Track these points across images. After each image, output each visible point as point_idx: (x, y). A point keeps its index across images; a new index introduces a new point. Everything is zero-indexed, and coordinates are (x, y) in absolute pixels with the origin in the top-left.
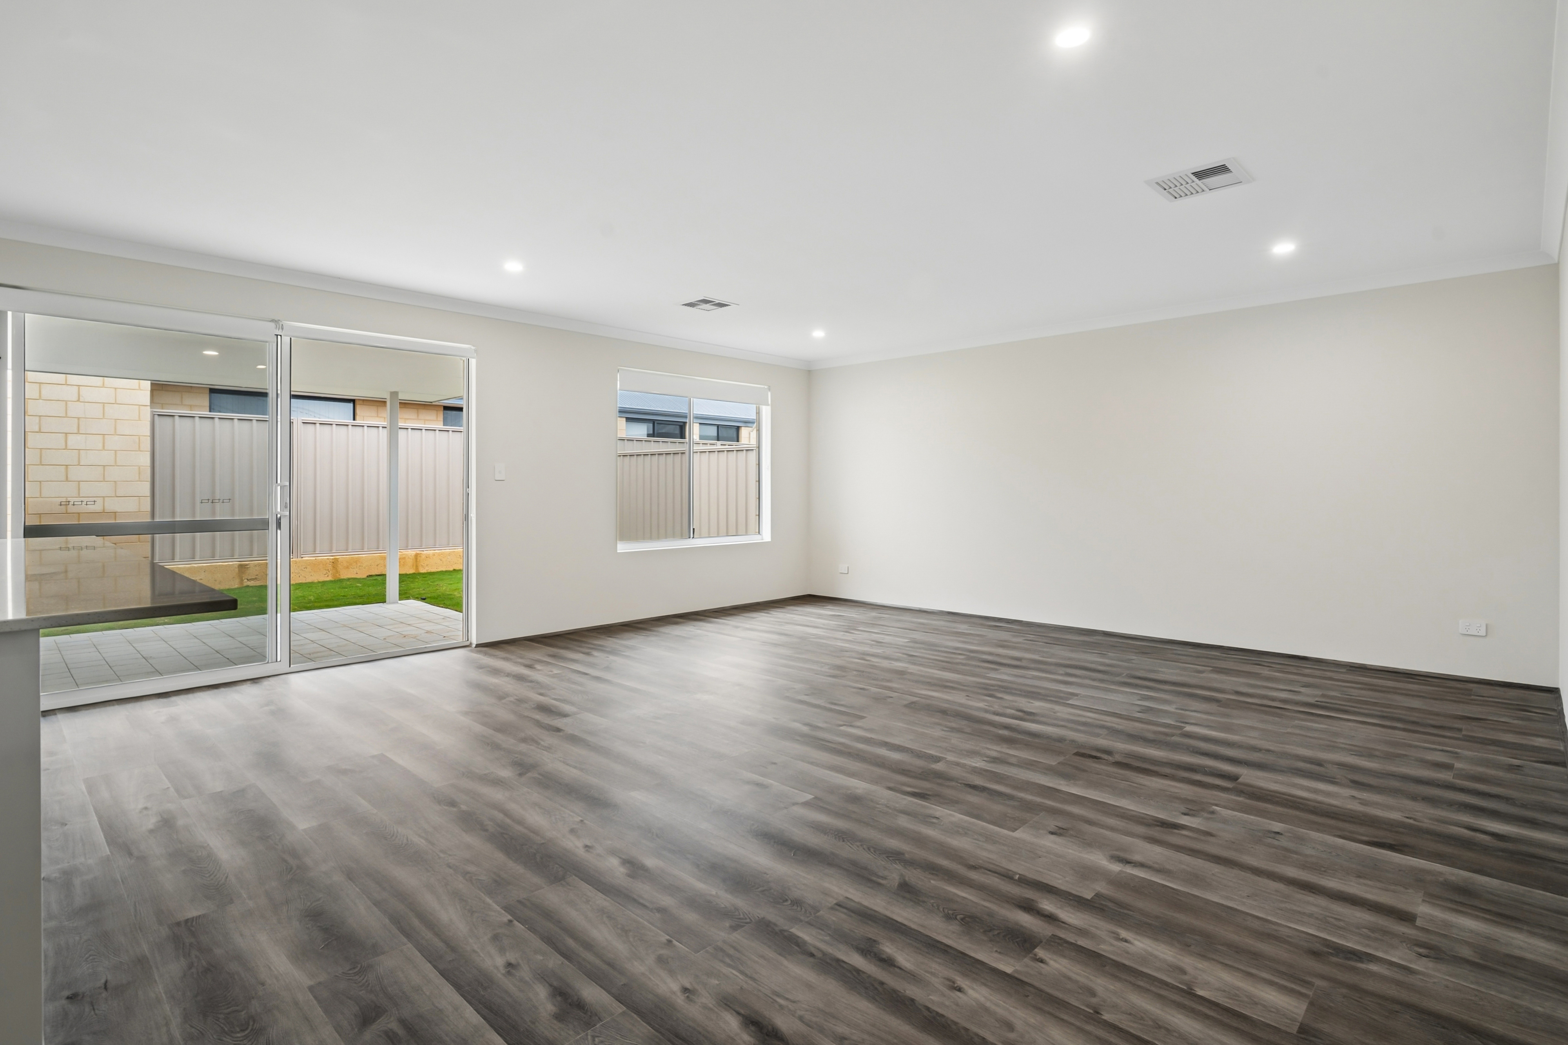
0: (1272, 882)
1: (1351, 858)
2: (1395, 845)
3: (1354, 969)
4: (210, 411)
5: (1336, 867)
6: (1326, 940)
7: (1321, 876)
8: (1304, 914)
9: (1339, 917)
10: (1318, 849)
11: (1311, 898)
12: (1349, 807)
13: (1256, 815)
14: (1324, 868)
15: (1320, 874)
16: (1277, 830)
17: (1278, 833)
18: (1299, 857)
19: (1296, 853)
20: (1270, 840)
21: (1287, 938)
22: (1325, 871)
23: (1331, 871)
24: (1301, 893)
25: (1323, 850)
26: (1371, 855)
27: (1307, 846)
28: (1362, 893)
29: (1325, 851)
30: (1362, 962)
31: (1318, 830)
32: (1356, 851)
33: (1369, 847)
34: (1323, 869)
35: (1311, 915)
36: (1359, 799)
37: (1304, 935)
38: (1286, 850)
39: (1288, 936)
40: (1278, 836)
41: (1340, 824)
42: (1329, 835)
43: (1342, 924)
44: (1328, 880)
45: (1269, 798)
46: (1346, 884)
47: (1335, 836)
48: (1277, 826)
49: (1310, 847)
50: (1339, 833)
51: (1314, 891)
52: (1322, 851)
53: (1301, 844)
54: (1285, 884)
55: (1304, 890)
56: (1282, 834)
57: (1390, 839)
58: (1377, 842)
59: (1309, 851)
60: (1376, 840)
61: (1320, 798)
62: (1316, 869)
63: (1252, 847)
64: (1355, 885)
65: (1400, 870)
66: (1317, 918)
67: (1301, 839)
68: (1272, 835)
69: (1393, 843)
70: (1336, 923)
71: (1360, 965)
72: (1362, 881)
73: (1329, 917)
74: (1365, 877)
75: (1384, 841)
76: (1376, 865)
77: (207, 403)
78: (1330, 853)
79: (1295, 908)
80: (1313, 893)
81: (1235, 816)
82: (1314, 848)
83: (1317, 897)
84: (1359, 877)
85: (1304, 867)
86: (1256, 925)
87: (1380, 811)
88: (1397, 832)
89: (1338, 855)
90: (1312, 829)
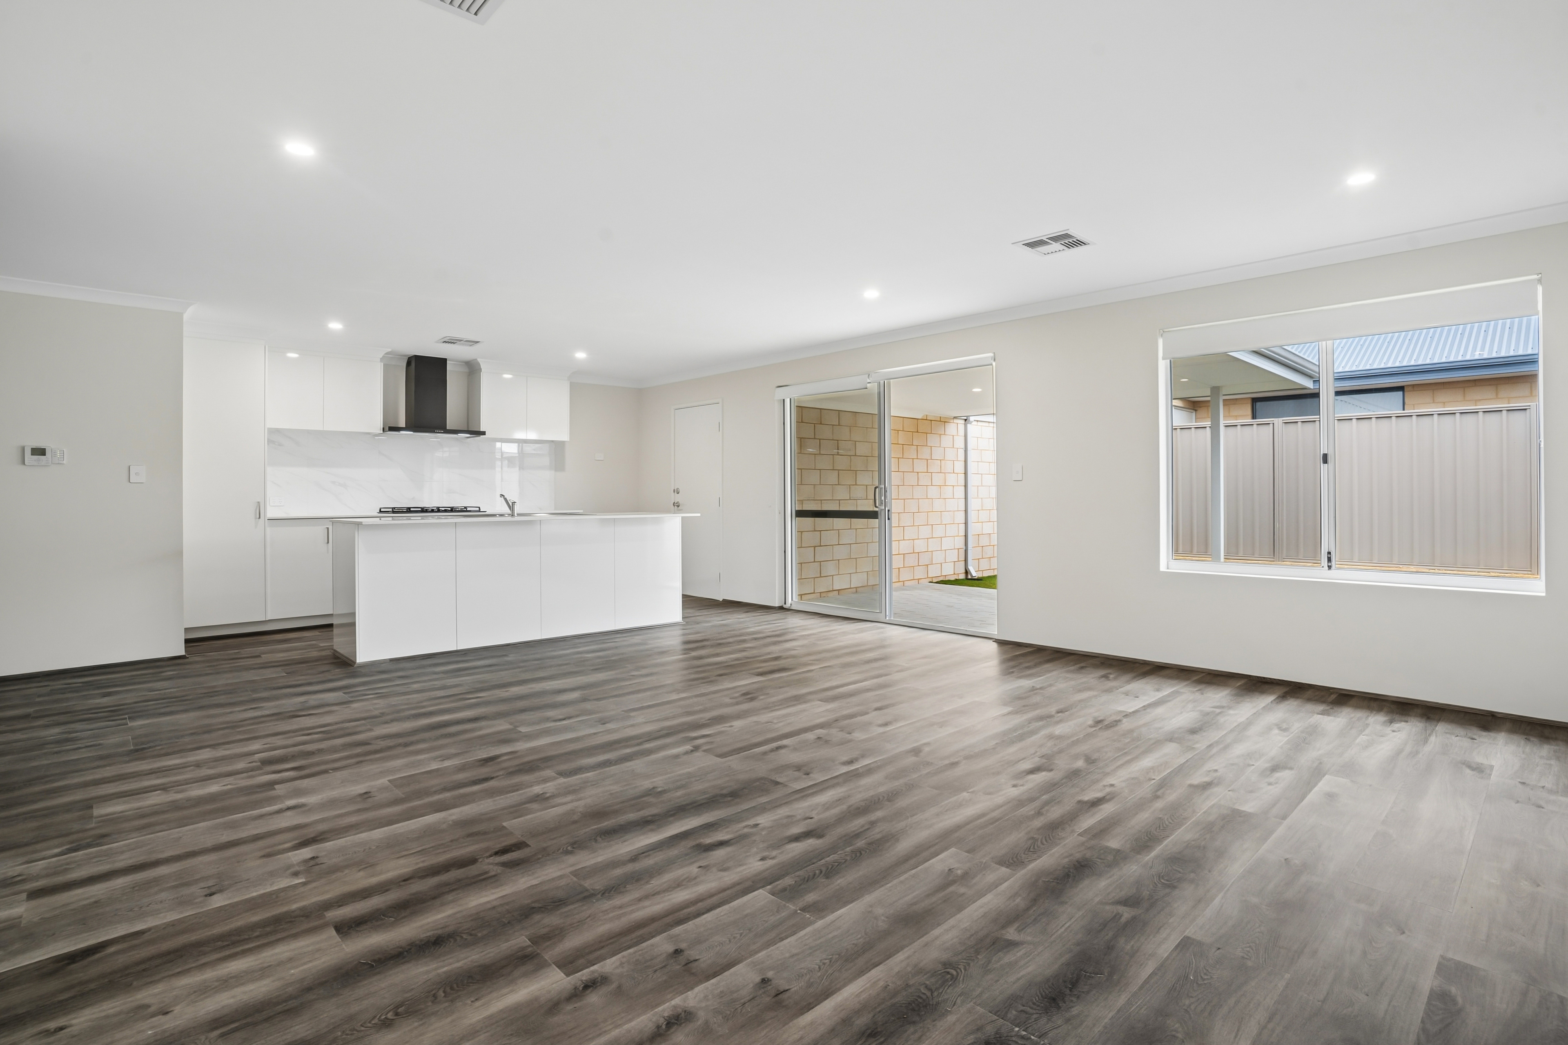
0: (173, 855)
1: (116, 915)
2: (69, 964)
3: (72, 842)
4: (1253, 419)
5: (125, 897)
6: (101, 846)
7: (135, 882)
8: (128, 851)
9: (99, 863)
10: (156, 904)
11: (130, 862)
12: (159, 988)
13: (253, 898)
14: (136, 890)
15: (136, 883)
16: (215, 897)
17: (211, 895)
18: (169, 885)
19: (176, 887)
20: (211, 883)
21: (130, 833)
22: (134, 887)
23: (128, 891)
24: (141, 860)
25: (150, 906)
26: (95, 932)
27: (169, 900)
28: (87, 890)
29: (148, 906)
30: (66, 849)
31: (173, 924)
32: (114, 926)
33: (100, 940)
34: (137, 888)
35: (122, 852)
36: (153, 1015)
37: (120, 840)
38: (187, 884)
39: (130, 834)
40: (208, 892)
41: (151, 950)
42: (156, 926)
43: (94, 860)
44: (126, 883)
45: (268, 929)
46: (107, 888)
47: (149, 930)
48: (218, 901)
49: (165, 901)
50: (146, 937)
51: (132, 868)
52: (150, 904)
53: (177, 898)
54: (160, 859)
55: (141, 864)
56: (206, 896)
57: (81, 972)
58: (94, 954)
59: (163, 895)
60: (97, 956)
61: (209, 974)
62: (144, 884)
63: (218, 868)
64: (97, 893)
65: (54, 934)
66: (116, 853)
67: (182, 903)
68: (213, 890)
69: (73, 966)
70: (99, 859)
71: (68, 847)
72: (93, 900)
73: (108, 859)
74: (90, 905)
75: (85, 962)
76: (84, 924)
77: (1249, 411)
78: (141, 907)
79: (139, 850)
80: (132, 866)
81: (271, 885)
82: (161, 902)
83: (126, 865)
84: (96, 902)
85: (156, 881)
86: (158, 828)
87: (111, 1011)
88: (72, 987)
89: (131, 910)
90: (180, 921)
